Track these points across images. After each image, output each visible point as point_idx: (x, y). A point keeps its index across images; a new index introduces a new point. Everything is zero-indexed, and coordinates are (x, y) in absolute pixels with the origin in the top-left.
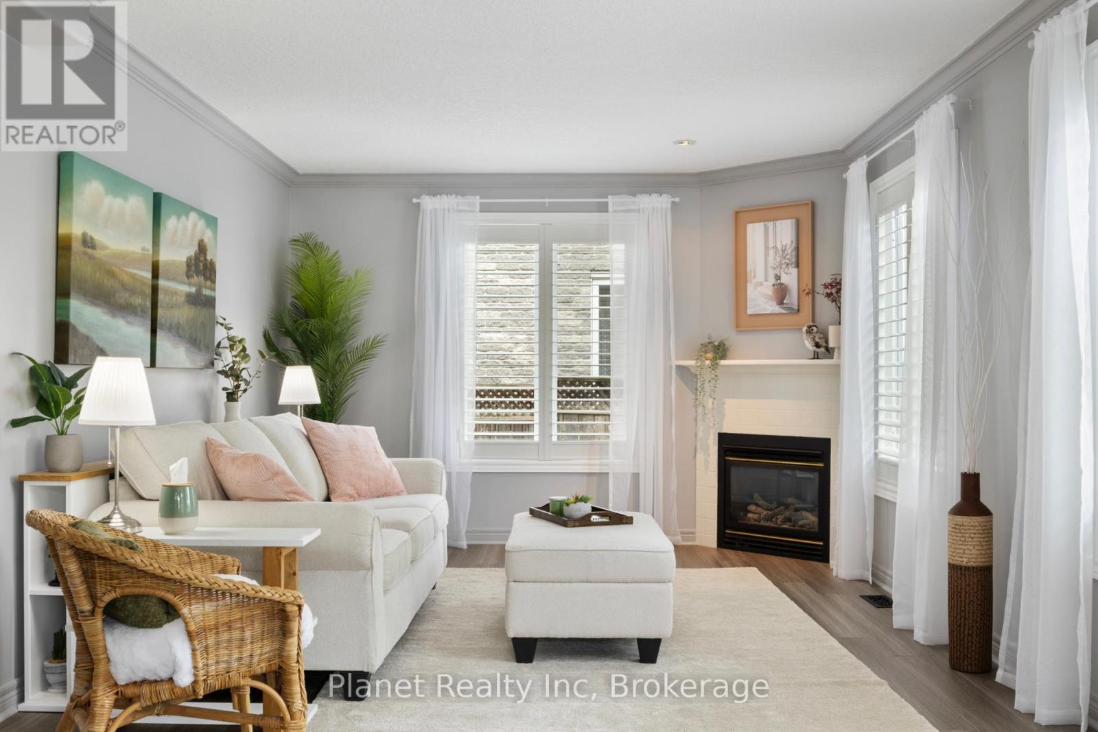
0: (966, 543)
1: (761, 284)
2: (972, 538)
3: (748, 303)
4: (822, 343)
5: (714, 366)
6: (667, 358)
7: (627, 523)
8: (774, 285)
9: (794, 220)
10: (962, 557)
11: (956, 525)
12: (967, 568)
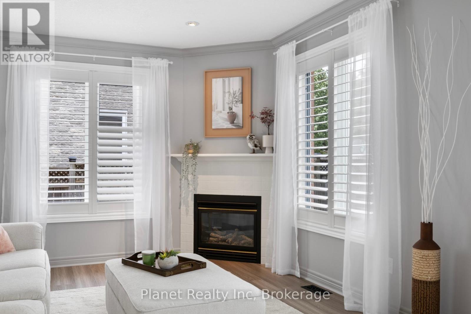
0: (430, 267)
1: (221, 112)
2: (434, 264)
3: (213, 122)
4: (258, 144)
5: (194, 157)
6: (167, 152)
7: (203, 268)
8: (228, 113)
9: (240, 77)
10: (427, 276)
11: (424, 256)
12: (430, 283)
